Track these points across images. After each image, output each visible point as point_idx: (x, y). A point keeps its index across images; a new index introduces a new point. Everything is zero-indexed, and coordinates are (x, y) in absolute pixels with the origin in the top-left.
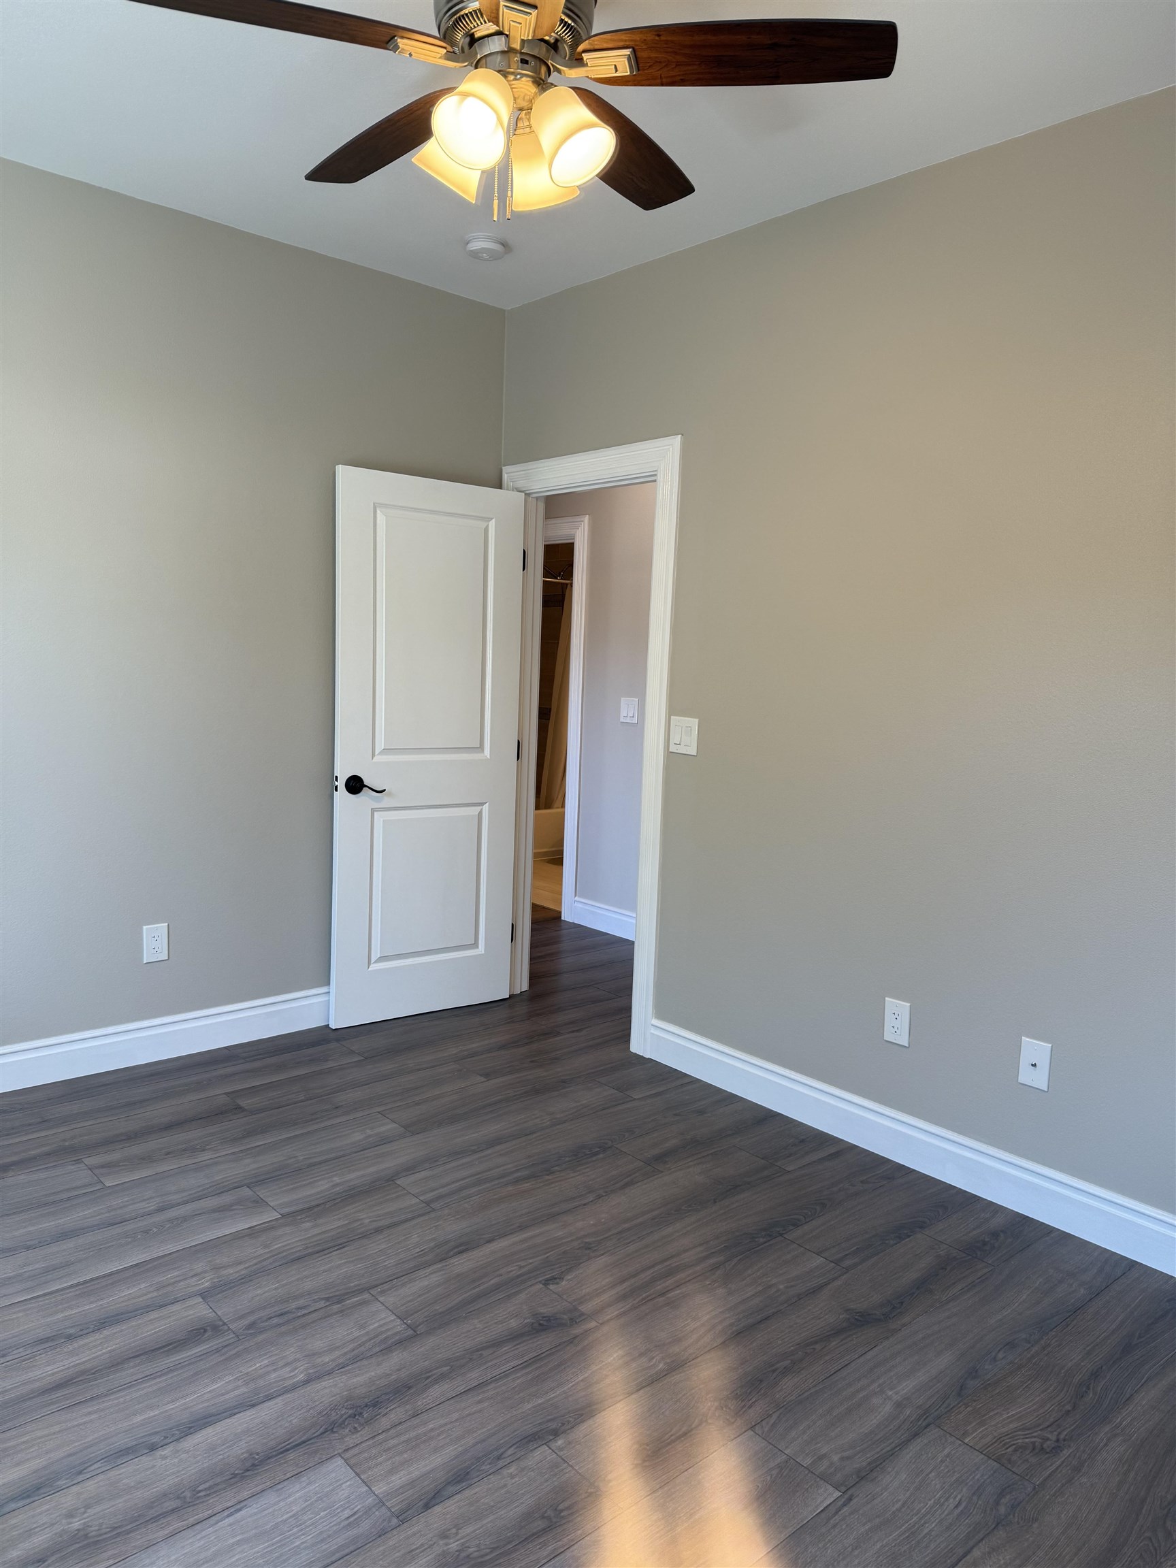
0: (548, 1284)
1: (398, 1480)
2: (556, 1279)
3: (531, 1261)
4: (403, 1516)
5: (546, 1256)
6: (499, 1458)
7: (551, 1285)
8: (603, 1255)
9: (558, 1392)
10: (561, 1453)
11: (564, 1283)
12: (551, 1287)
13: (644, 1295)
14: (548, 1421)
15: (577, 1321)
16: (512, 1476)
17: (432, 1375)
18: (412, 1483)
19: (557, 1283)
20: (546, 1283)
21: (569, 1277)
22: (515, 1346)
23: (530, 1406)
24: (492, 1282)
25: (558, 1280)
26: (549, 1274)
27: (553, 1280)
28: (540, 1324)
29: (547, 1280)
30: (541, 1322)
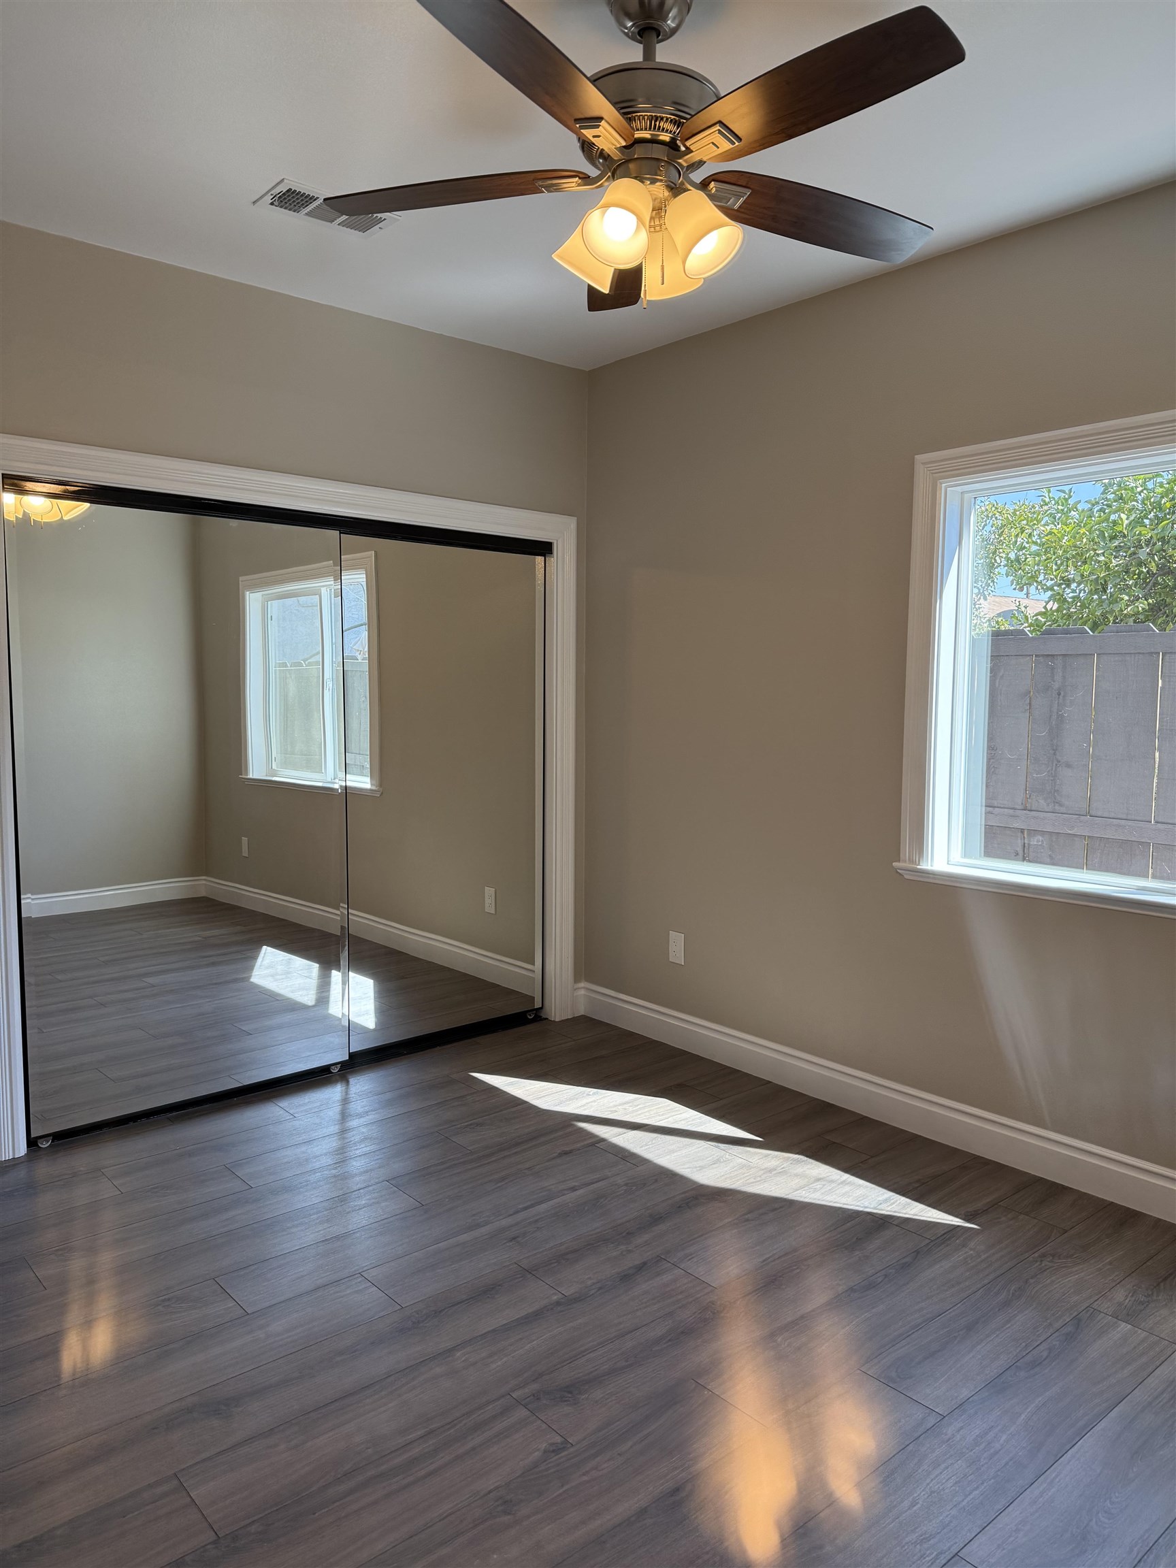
0: (562, 1443)
1: (667, 1278)
2: (553, 1451)
3: (585, 1478)
4: (659, 1259)
5: (564, 1489)
6: (600, 1288)
7: (559, 1441)
8: (490, 1492)
9: (555, 1331)
10: (555, 1291)
11: (544, 1446)
12: (558, 1439)
13: (452, 1431)
14: (563, 1311)
15: (532, 1397)
16: (590, 1278)
17: (667, 1342)
18: (658, 1274)
19: (552, 1444)
20: (565, 1444)
21: (536, 1453)
22: (596, 1370)
23: (580, 1321)
24: (630, 1443)
25: (551, 1449)
26: (562, 1457)
27: (556, 1450)
28: (570, 1392)
29: (564, 1449)
30: (570, 1395)
